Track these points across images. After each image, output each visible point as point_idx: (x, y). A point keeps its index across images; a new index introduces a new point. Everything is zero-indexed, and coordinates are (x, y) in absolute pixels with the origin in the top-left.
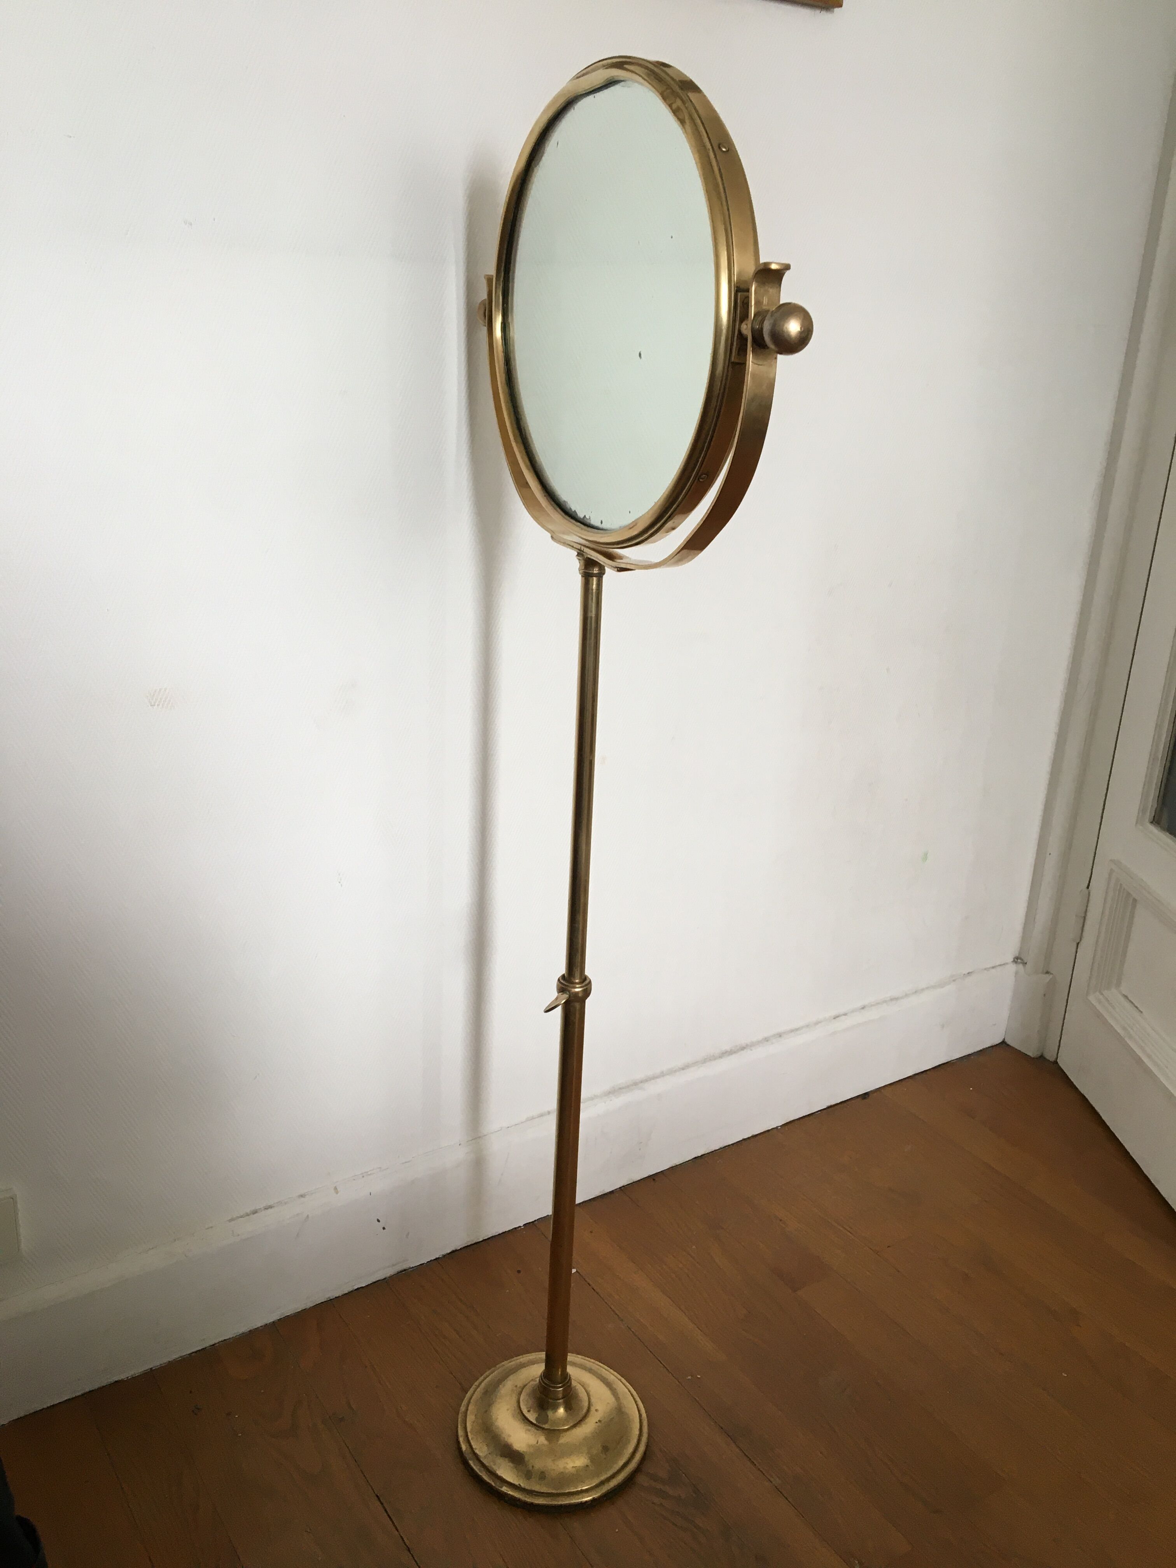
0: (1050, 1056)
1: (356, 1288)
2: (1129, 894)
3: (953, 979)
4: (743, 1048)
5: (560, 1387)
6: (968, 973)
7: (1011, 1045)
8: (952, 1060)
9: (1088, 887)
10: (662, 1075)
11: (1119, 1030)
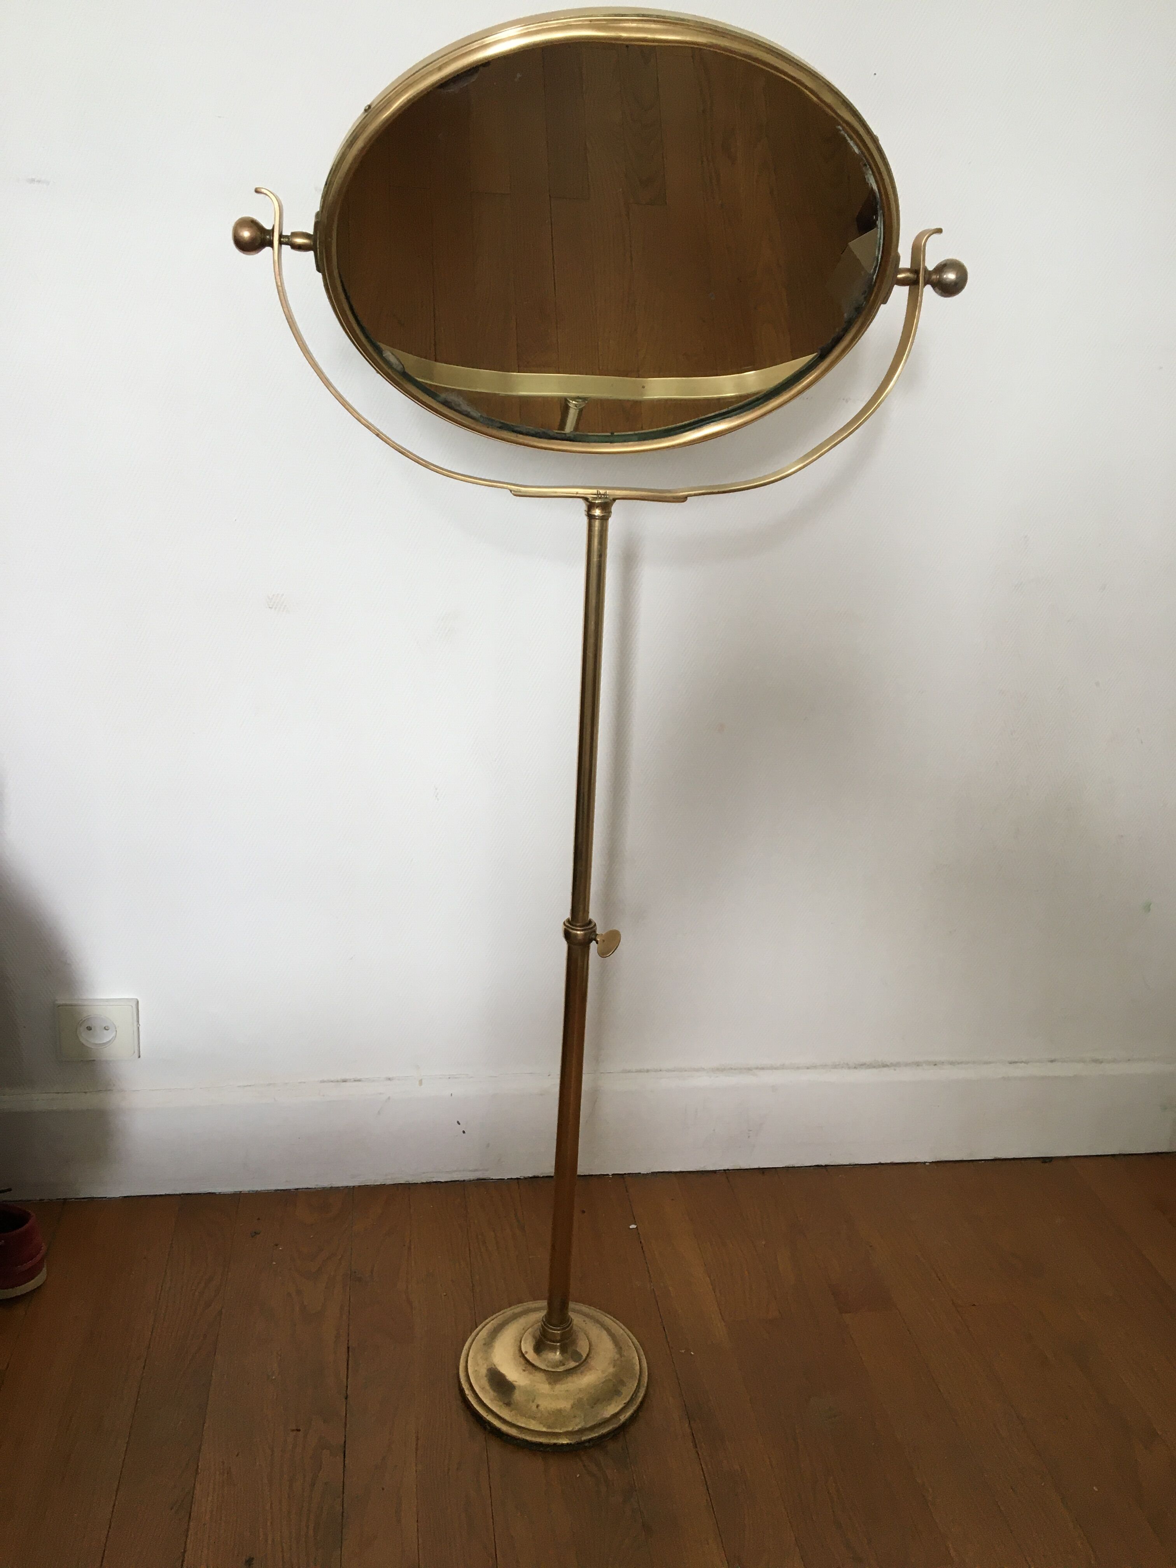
1: (434, 1180)
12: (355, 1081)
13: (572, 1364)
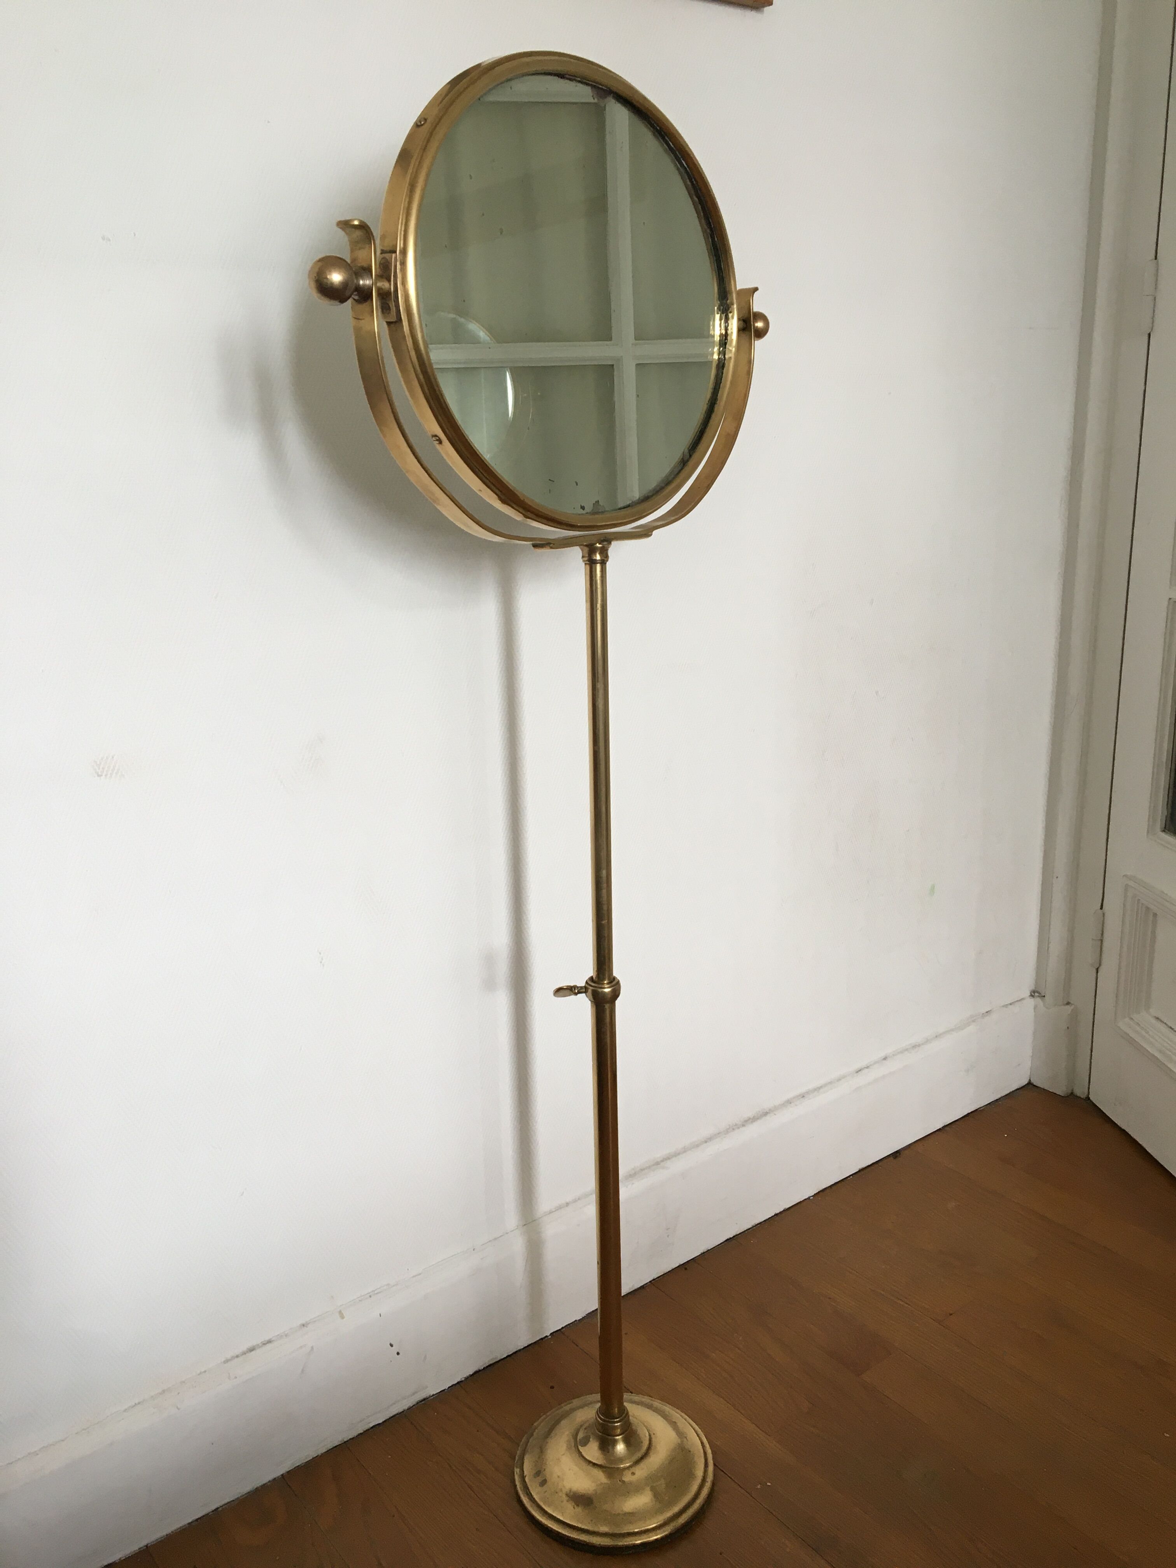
0: (1080, 1092)
1: (371, 1425)
2: (1148, 909)
3: (973, 1020)
4: (766, 1114)
5: (617, 1422)
6: (987, 1012)
7: (1039, 1085)
8: (980, 1108)
9: (1101, 908)
10: (685, 1150)
11: (1157, 1054)
12: (265, 1344)
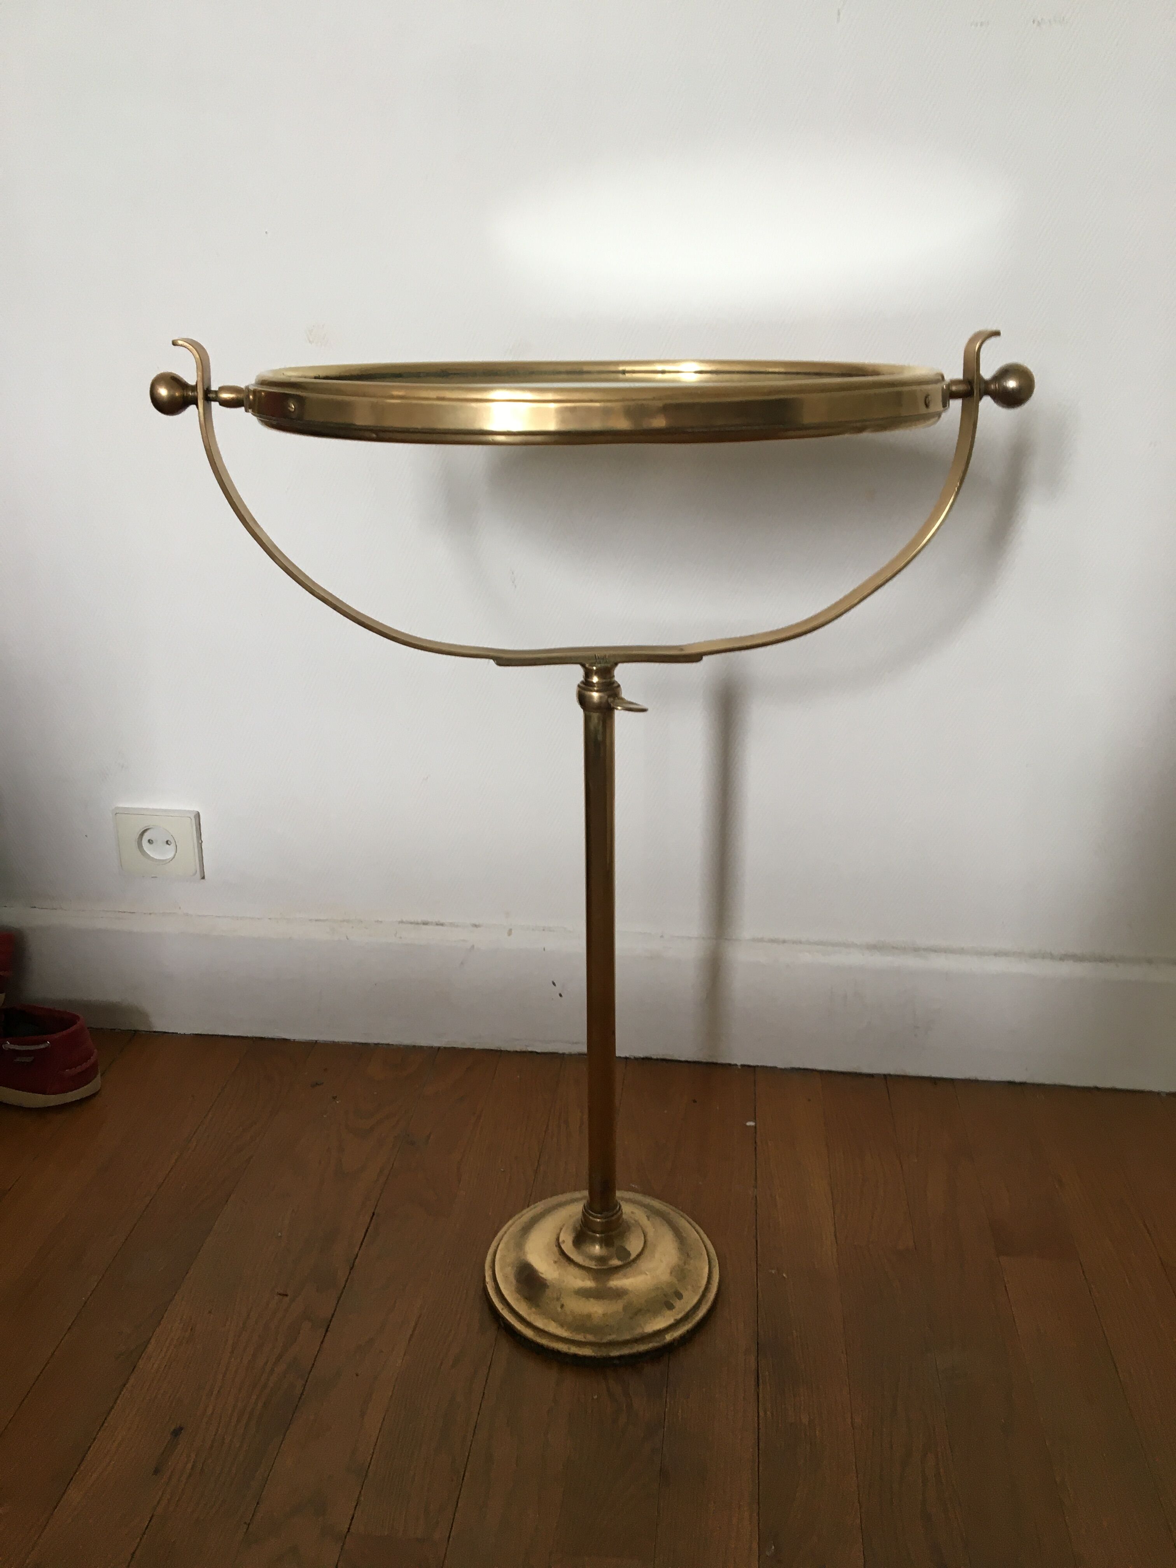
12: (437, 924)
13: (616, 1262)
